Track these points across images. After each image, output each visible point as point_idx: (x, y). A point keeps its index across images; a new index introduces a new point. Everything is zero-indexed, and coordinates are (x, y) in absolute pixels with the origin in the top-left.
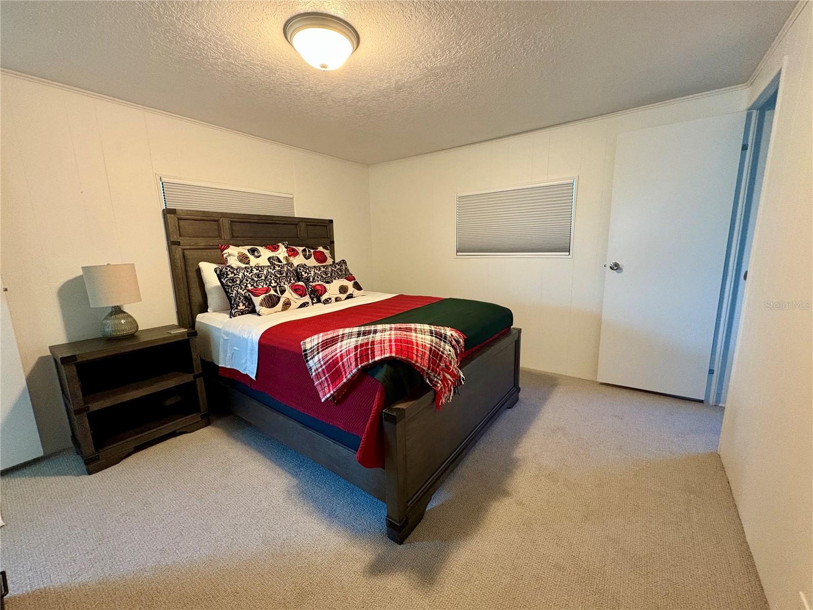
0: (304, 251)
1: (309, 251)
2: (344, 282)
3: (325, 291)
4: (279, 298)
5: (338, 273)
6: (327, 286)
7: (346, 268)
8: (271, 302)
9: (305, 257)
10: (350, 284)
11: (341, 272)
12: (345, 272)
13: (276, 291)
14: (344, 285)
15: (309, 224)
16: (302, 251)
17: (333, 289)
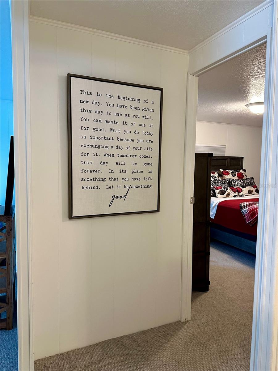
0: (233, 172)
1: (235, 173)
2: (251, 188)
3: (242, 191)
4: (225, 192)
5: (249, 184)
6: (242, 189)
7: (253, 182)
8: (222, 193)
9: (233, 176)
10: (254, 190)
11: (251, 183)
12: (253, 184)
13: (224, 189)
14: (251, 190)
15: (232, 159)
16: (232, 173)
17: (245, 190)
